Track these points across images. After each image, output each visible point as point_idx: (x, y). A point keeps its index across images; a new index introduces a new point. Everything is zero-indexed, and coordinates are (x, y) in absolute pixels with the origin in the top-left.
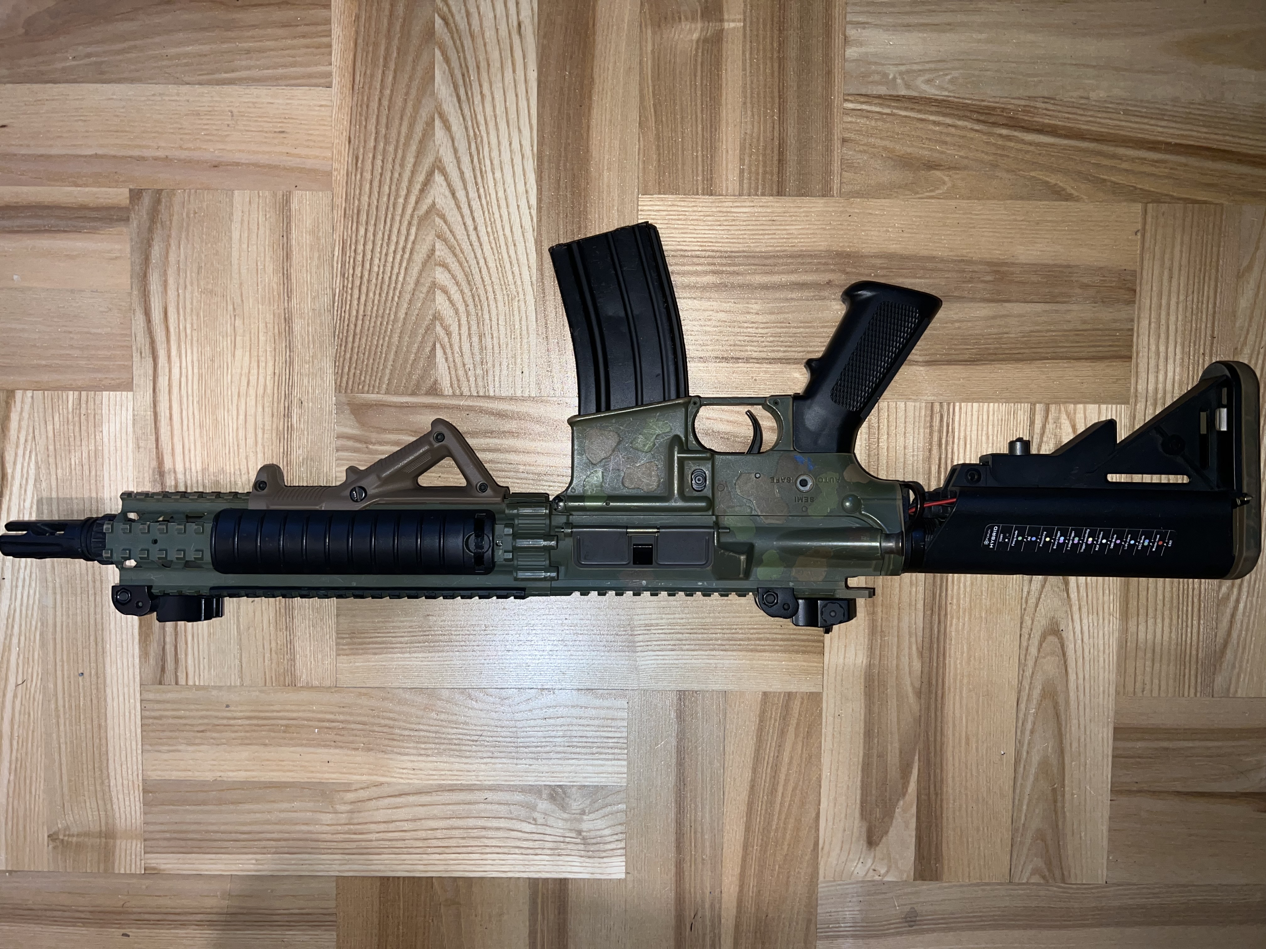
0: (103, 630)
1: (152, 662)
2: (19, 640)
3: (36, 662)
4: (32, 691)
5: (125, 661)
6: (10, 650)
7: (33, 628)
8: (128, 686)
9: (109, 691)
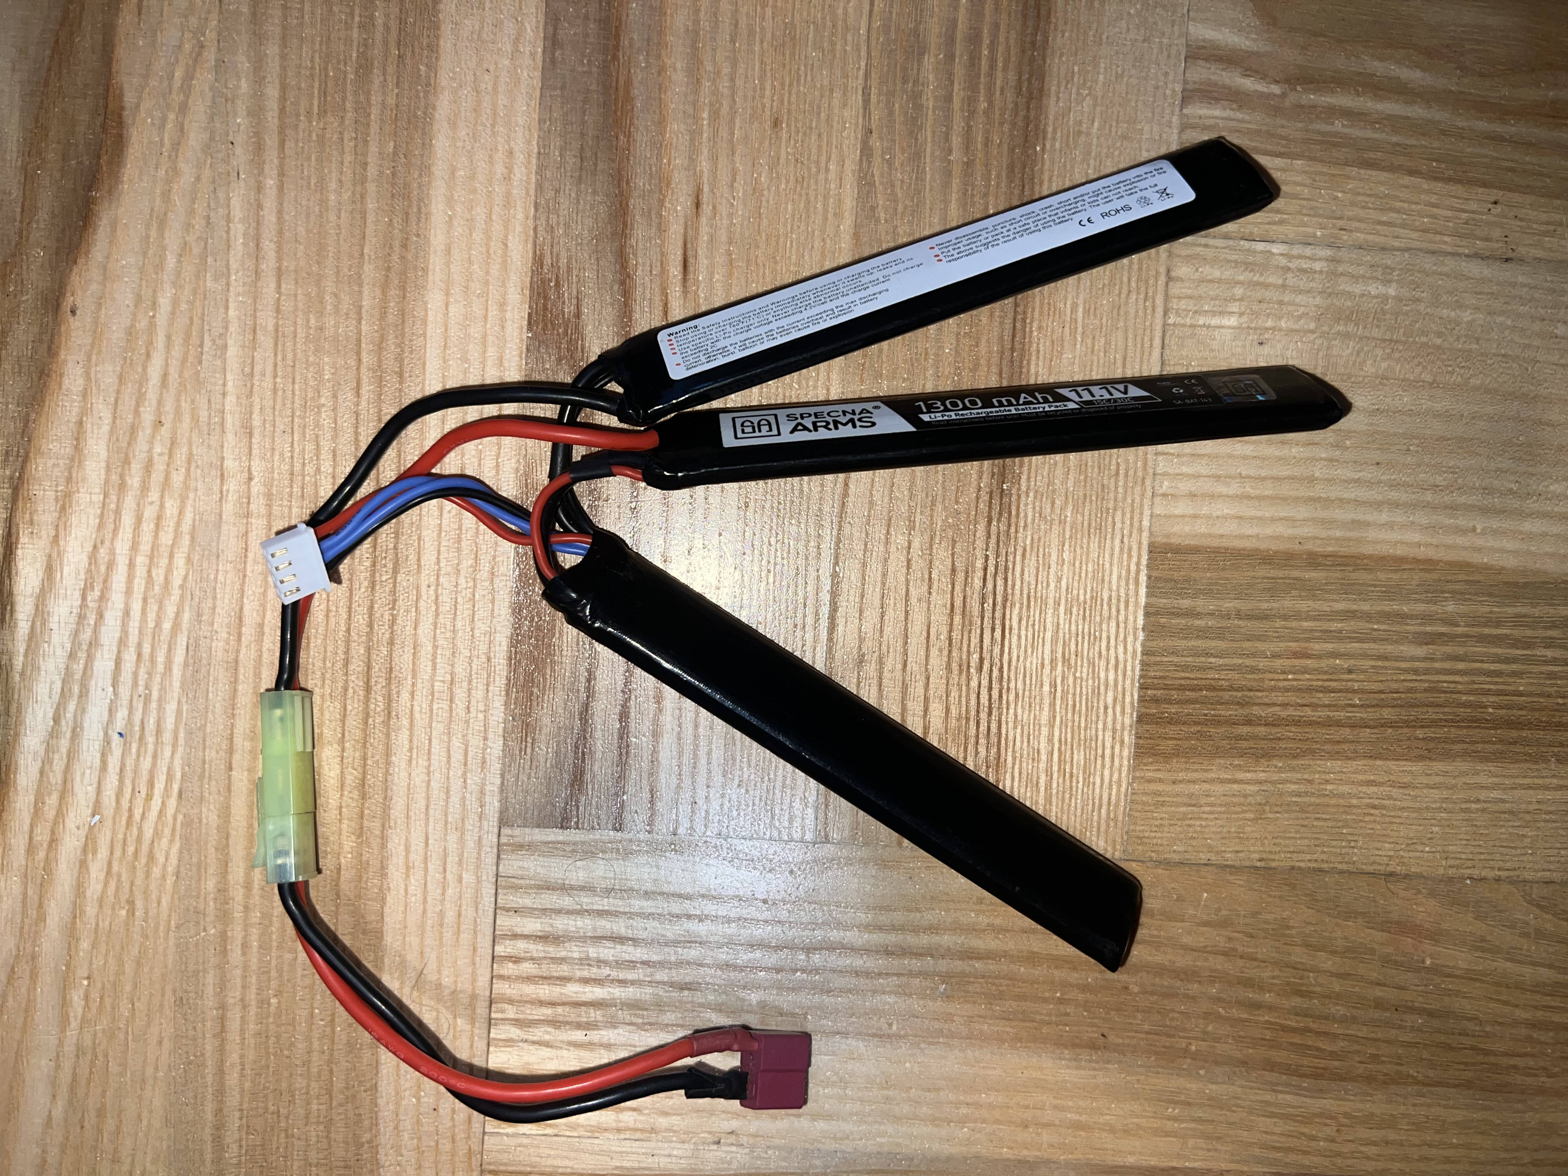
0: (391, 643)
1: (545, 750)
2: (118, 662)
3: (167, 736)
4: (148, 833)
5: (457, 744)
6: (84, 693)
7: (167, 625)
8: (461, 830)
9: (395, 844)
